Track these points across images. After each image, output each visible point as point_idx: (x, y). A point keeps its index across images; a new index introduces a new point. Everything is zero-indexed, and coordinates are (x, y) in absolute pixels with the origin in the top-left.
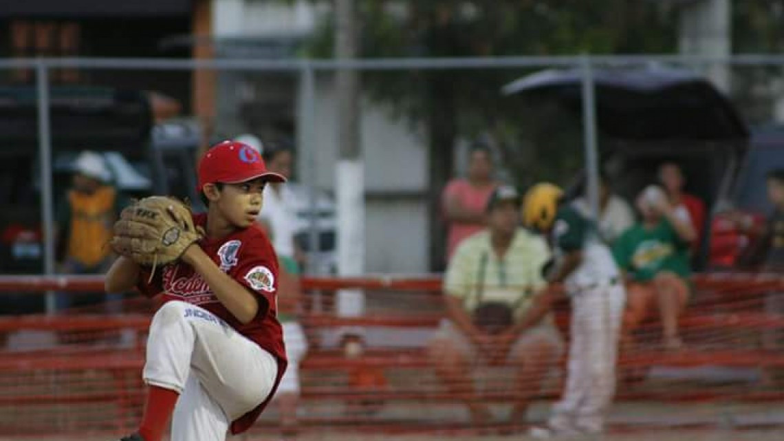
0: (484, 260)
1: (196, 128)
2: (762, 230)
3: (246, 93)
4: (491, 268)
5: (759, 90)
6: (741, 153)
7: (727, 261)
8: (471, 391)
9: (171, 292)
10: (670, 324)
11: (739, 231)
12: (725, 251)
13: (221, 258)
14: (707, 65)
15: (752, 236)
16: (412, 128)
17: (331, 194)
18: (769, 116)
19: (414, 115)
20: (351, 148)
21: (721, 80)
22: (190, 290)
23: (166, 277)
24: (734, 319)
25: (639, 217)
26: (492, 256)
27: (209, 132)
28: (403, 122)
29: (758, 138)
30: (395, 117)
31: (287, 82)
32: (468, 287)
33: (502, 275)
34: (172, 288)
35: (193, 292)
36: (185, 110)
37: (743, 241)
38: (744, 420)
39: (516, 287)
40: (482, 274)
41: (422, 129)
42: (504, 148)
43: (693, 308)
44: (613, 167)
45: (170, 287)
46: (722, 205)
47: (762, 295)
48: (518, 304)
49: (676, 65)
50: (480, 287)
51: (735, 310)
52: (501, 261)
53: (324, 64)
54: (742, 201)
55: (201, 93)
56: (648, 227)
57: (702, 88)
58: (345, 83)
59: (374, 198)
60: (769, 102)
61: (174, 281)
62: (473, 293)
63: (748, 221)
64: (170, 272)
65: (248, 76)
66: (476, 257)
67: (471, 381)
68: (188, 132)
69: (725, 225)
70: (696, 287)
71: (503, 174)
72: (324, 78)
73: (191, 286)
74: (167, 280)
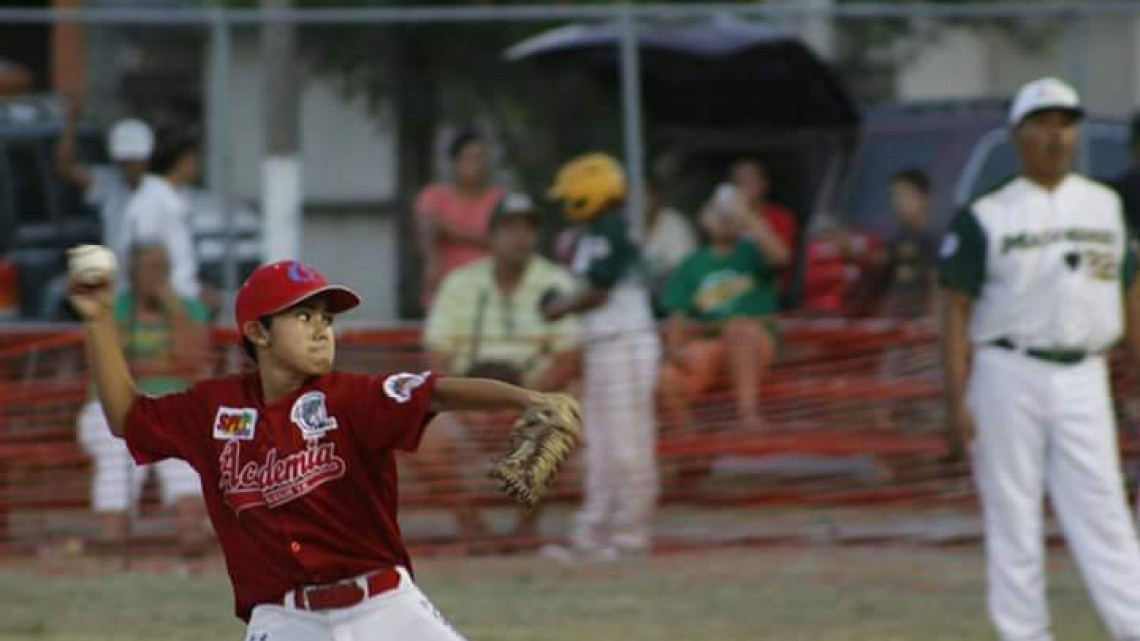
0: (483, 301)
1: (56, 109)
2: (880, 257)
3: (130, 58)
4: (493, 314)
5: (876, 55)
6: (850, 145)
7: (829, 301)
8: (459, 490)
9: (241, 487)
10: (747, 393)
11: (845, 259)
12: (826, 287)
13: (300, 425)
14: (800, 17)
15: (864, 264)
16: (373, 109)
17: (255, 206)
18: (888, 92)
19: (376, 92)
20: (284, 139)
21: (820, 40)
22: (269, 482)
23: (225, 469)
24: (839, 384)
25: (704, 238)
26: (495, 296)
27: (76, 114)
28: (361, 101)
29: (874, 123)
30: (347, 94)
31: (191, 42)
32: (458, 341)
33: (509, 324)
34: (241, 482)
35: (275, 484)
36: (40, 81)
37: (851, 273)
38: (851, 530)
39: (527, 340)
40: (478, 322)
41: (387, 110)
42: (505, 137)
43: (779, 369)
44: (666, 165)
45: (238, 480)
46: (822, 222)
47: (879, 350)
48: (530, 364)
49: (754, 18)
50: (476, 340)
51: (838, 373)
52: (507, 304)
53: (243, 16)
54: (851, 215)
55: (63, 56)
56: (718, 252)
57: (792, 52)
58: (276, 44)
59: (315, 212)
60: (889, 71)
61: (240, 472)
62: (466, 349)
63: (858, 244)
64: (230, 460)
65: (133, 33)
66: (471, 296)
67: (458, 476)
68: (44, 116)
69: (825, 249)
70: (785, 340)
71: (506, 176)
72: (245, 36)
73: (269, 476)
74: (229, 473)
